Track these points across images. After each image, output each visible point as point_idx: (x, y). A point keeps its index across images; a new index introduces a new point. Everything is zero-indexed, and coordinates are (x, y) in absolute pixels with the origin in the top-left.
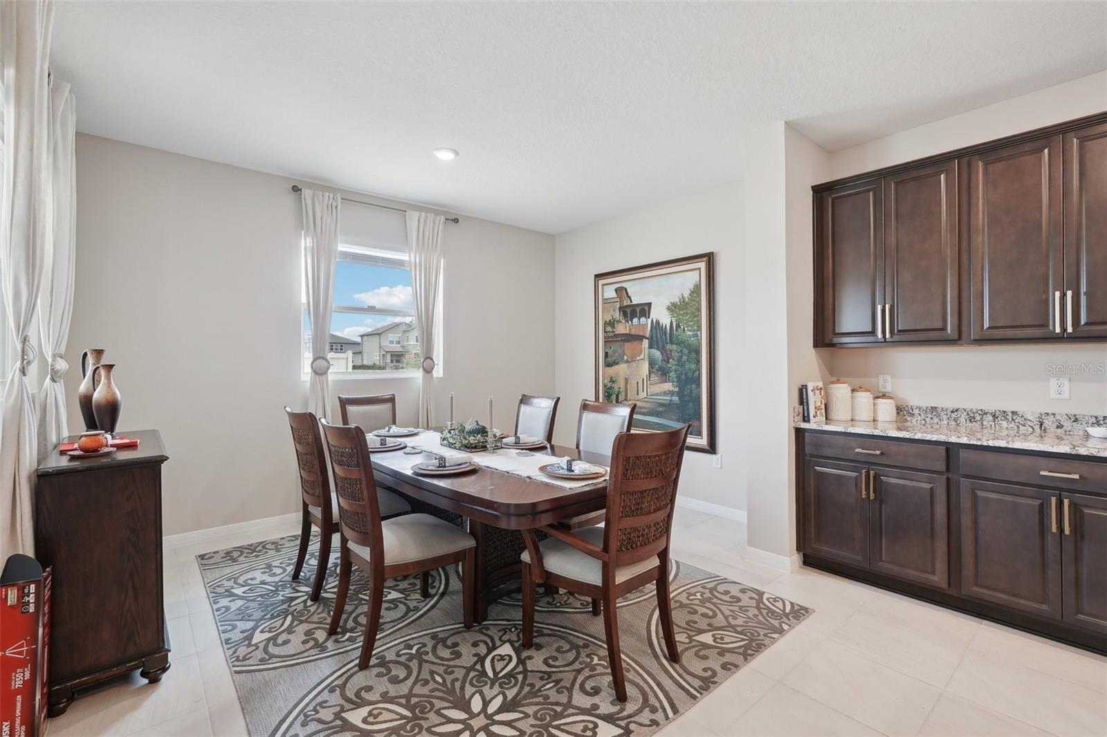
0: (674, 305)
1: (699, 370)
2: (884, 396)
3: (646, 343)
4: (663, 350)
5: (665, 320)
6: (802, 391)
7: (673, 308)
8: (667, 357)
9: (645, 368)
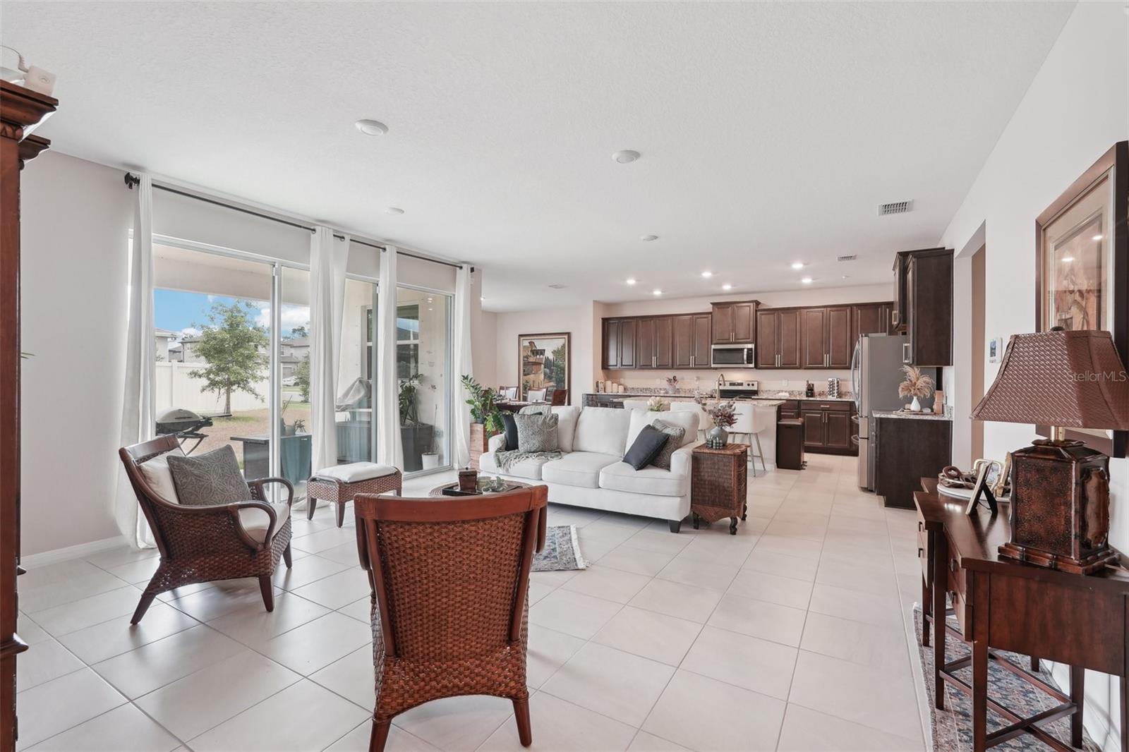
0: (555, 351)
1: (564, 377)
2: (621, 385)
3: (543, 366)
4: (550, 369)
5: (551, 357)
6: (597, 383)
7: (554, 352)
8: (552, 372)
9: (542, 376)
